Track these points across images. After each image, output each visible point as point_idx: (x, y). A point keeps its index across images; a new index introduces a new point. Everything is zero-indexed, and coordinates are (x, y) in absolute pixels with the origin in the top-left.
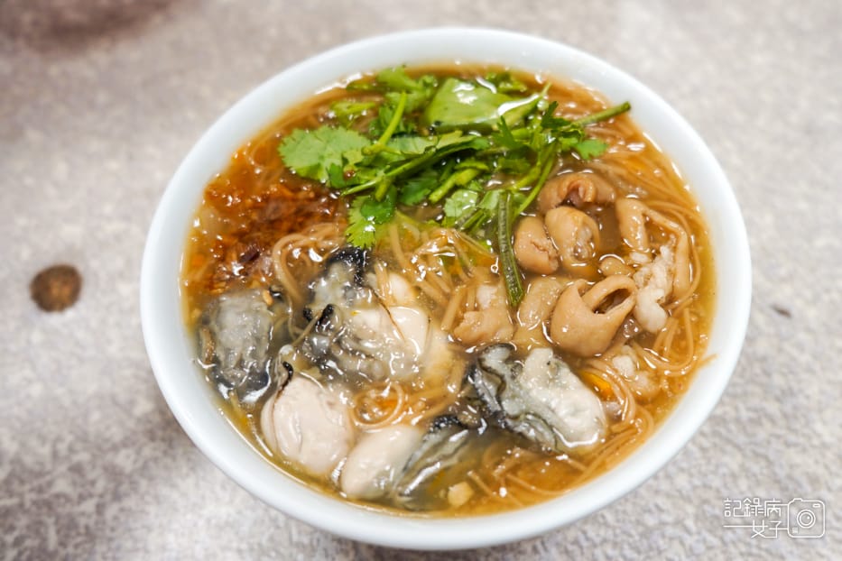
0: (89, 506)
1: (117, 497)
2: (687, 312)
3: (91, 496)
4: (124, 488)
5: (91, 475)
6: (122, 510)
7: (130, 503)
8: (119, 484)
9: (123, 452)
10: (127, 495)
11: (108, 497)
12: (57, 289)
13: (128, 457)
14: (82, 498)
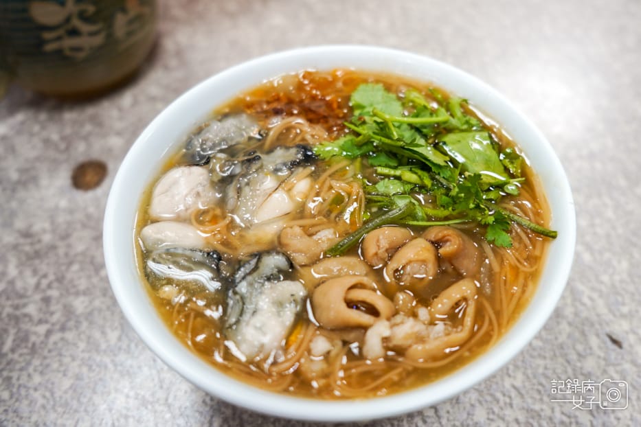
0: (42, 329)
1: (63, 329)
2: (399, 370)
3: (46, 322)
4: (71, 324)
5: (53, 308)
6: (62, 339)
7: (69, 335)
8: (69, 320)
9: (82, 298)
10: (70, 329)
11: (57, 327)
12: (90, 177)
13: (83, 302)
14: (40, 322)
